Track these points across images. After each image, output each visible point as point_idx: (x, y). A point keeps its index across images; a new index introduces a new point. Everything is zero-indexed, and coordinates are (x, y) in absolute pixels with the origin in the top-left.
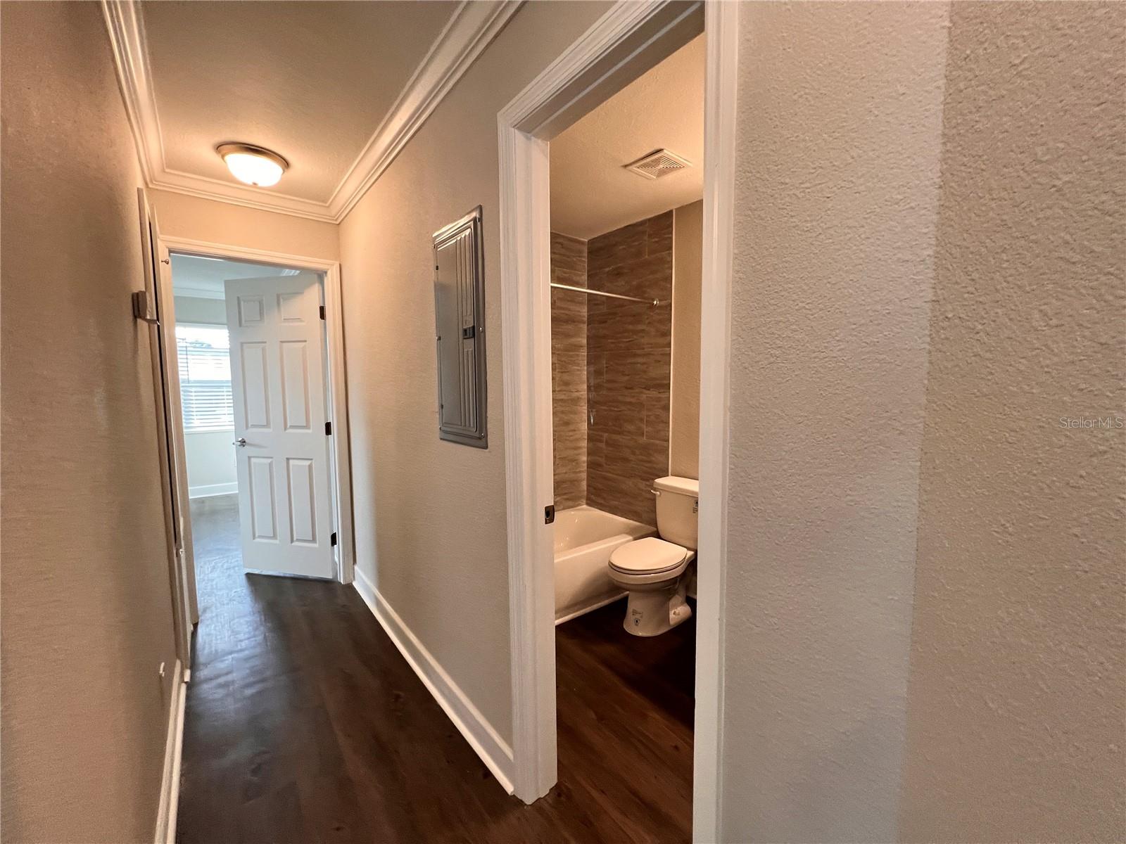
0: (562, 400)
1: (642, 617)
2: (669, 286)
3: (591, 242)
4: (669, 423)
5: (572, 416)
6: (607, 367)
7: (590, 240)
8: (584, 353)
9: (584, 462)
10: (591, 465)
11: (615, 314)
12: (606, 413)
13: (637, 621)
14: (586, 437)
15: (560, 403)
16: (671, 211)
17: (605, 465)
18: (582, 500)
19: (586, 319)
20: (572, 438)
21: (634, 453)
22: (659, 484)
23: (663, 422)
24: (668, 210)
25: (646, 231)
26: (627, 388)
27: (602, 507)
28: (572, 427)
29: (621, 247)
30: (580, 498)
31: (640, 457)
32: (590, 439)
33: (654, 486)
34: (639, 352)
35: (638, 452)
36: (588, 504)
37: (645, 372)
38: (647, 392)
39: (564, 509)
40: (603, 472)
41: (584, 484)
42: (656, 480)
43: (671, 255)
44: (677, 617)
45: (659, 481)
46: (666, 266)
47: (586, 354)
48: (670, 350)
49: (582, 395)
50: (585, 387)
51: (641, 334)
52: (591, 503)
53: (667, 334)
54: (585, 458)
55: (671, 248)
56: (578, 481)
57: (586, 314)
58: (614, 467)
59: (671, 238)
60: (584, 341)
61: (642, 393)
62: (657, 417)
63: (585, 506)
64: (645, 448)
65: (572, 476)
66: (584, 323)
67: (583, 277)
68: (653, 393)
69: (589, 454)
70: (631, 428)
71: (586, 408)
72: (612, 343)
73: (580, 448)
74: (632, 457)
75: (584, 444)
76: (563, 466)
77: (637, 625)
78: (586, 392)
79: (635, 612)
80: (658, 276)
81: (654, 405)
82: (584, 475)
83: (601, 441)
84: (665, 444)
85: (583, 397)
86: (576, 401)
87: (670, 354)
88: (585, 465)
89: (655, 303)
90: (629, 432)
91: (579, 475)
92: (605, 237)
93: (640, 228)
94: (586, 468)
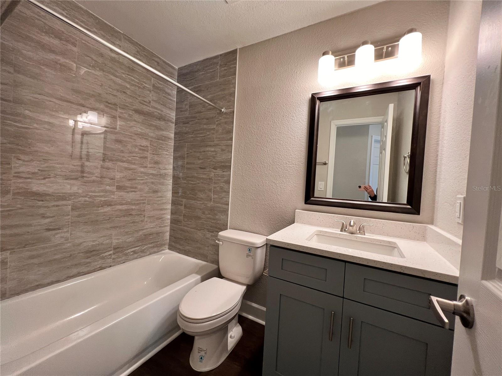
0: (152, 174)
1: (206, 353)
2: (233, 99)
3: (180, 69)
4: (229, 192)
5: (159, 186)
6: (187, 154)
7: (180, 68)
8: (172, 143)
9: (168, 219)
10: (174, 222)
11: (195, 117)
12: (185, 185)
13: (201, 358)
14: (170, 202)
15: (151, 176)
16: (236, 50)
17: (183, 221)
18: (166, 246)
19: (174, 121)
20: (159, 202)
21: (204, 213)
22: (221, 236)
23: (225, 192)
24: (235, 49)
25: (218, 63)
26: (201, 168)
27: (180, 251)
28: (159, 194)
29: (201, 73)
30: (163, 245)
31: (209, 216)
32: (174, 203)
33: (218, 237)
34: (210, 143)
35: (206, 212)
36: (170, 249)
37: (214, 157)
38: (214, 171)
39: (150, 254)
40: (181, 226)
41: (168, 234)
42: (219, 233)
43: (235, 78)
44: (233, 340)
45: (221, 233)
46: (232, 86)
47: (173, 144)
48: (232, 142)
49: (169, 172)
50: (171, 167)
51: (212, 131)
52: (171, 248)
53: (231, 132)
54: (169, 217)
55: (235, 74)
56: (163, 233)
57: (174, 118)
58: (189, 223)
59: (236, 67)
60: (172, 136)
61: (211, 172)
62: (222, 188)
63: (167, 251)
64: (212, 209)
65: (158, 229)
66: (173, 123)
67: (173, 92)
68: (219, 172)
69: (172, 213)
70: (202, 195)
71: (171, 181)
72: (192, 137)
73: (166, 209)
74: (203, 216)
75: (169, 206)
76: (151, 222)
77: (201, 361)
78: (172, 171)
79: (200, 350)
80: (226, 92)
81: (219, 180)
82: (168, 229)
83: (181, 205)
84: (226, 206)
85: (170, 174)
86: (163, 176)
87: (232, 145)
88: (169, 221)
89: (223, 110)
90: (202, 198)
91: (163, 228)
92: (190, 65)
93: (215, 61)
94: (169, 223)
